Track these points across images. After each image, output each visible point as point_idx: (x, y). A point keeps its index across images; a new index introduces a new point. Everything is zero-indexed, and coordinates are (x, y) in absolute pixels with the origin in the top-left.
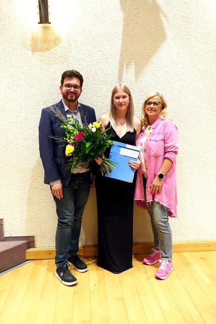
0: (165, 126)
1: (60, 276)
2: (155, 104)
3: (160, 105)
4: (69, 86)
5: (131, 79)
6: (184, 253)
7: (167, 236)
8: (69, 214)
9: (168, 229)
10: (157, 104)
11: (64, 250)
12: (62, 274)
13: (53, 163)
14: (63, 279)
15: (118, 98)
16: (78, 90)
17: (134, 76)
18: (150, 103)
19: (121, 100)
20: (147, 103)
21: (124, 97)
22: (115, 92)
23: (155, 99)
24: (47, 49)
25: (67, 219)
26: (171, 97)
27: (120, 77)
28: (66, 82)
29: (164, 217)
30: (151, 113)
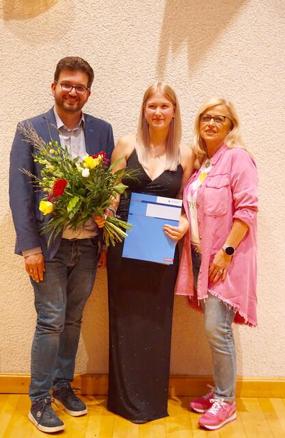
0: (233, 160)
1: (35, 416)
2: (217, 119)
3: (226, 123)
4: (67, 84)
5: (182, 71)
6: (271, 399)
7: (226, 359)
8: (56, 310)
9: (228, 348)
10: (220, 119)
11: (44, 374)
12: (39, 414)
13: (31, 217)
14: (42, 421)
15: (153, 106)
16: (83, 93)
17: (186, 66)
18: (209, 118)
19: (158, 111)
20: (203, 117)
21: (164, 106)
22: (148, 96)
23: (218, 110)
24: (32, 15)
25: (52, 317)
26: (255, 107)
27: (161, 68)
28: (64, 78)
29: (222, 324)
30: (210, 135)
